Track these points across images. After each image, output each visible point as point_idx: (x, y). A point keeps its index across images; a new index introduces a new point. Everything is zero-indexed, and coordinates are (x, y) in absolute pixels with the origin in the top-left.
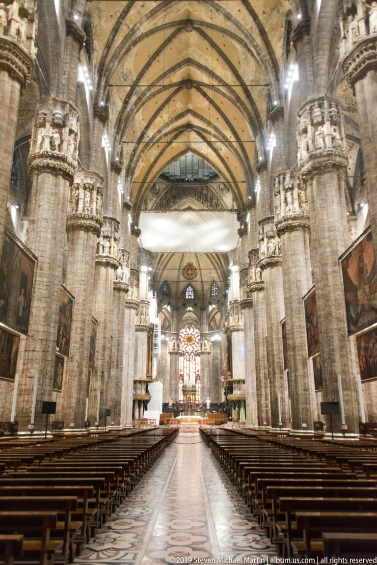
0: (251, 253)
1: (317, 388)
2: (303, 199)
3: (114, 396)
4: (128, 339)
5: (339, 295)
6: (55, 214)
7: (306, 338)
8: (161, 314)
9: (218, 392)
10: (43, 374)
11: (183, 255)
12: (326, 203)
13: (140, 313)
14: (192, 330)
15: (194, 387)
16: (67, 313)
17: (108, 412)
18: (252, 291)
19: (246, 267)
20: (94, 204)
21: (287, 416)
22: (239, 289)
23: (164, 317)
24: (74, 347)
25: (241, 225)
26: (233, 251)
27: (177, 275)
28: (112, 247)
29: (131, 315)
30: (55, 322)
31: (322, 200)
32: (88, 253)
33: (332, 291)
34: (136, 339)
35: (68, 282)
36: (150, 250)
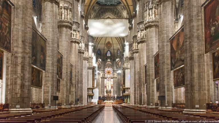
0: (134, 37)
1: (157, 91)
2: (157, 13)
3: (80, 94)
4: (85, 72)
5: (168, 54)
6: (53, 20)
7: (154, 72)
8: (97, 62)
9: (119, 92)
10: (52, 85)
11: (106, 38)
12: (166, 15)
13: (89, 62)
14: (110, 69)
15: (110, 90)
16: (60, 62)
17: (78, 100)
18: (134, 53)
19: (131, 43)
20: (69, 15)
21: (145, 101)
22: (128, 52)
23: (98, 64)
24: (64, 75)
25: (130, 25)
26: (127, 36)
27: (103, 46)
28: (77, 35)
29: (86, 63)
30: (56, 66)
31: (164, 14)
32: (67, 37)
33: (165, 53)
34: (88, 72)
35: (60, 49)
36: (93, 36)
